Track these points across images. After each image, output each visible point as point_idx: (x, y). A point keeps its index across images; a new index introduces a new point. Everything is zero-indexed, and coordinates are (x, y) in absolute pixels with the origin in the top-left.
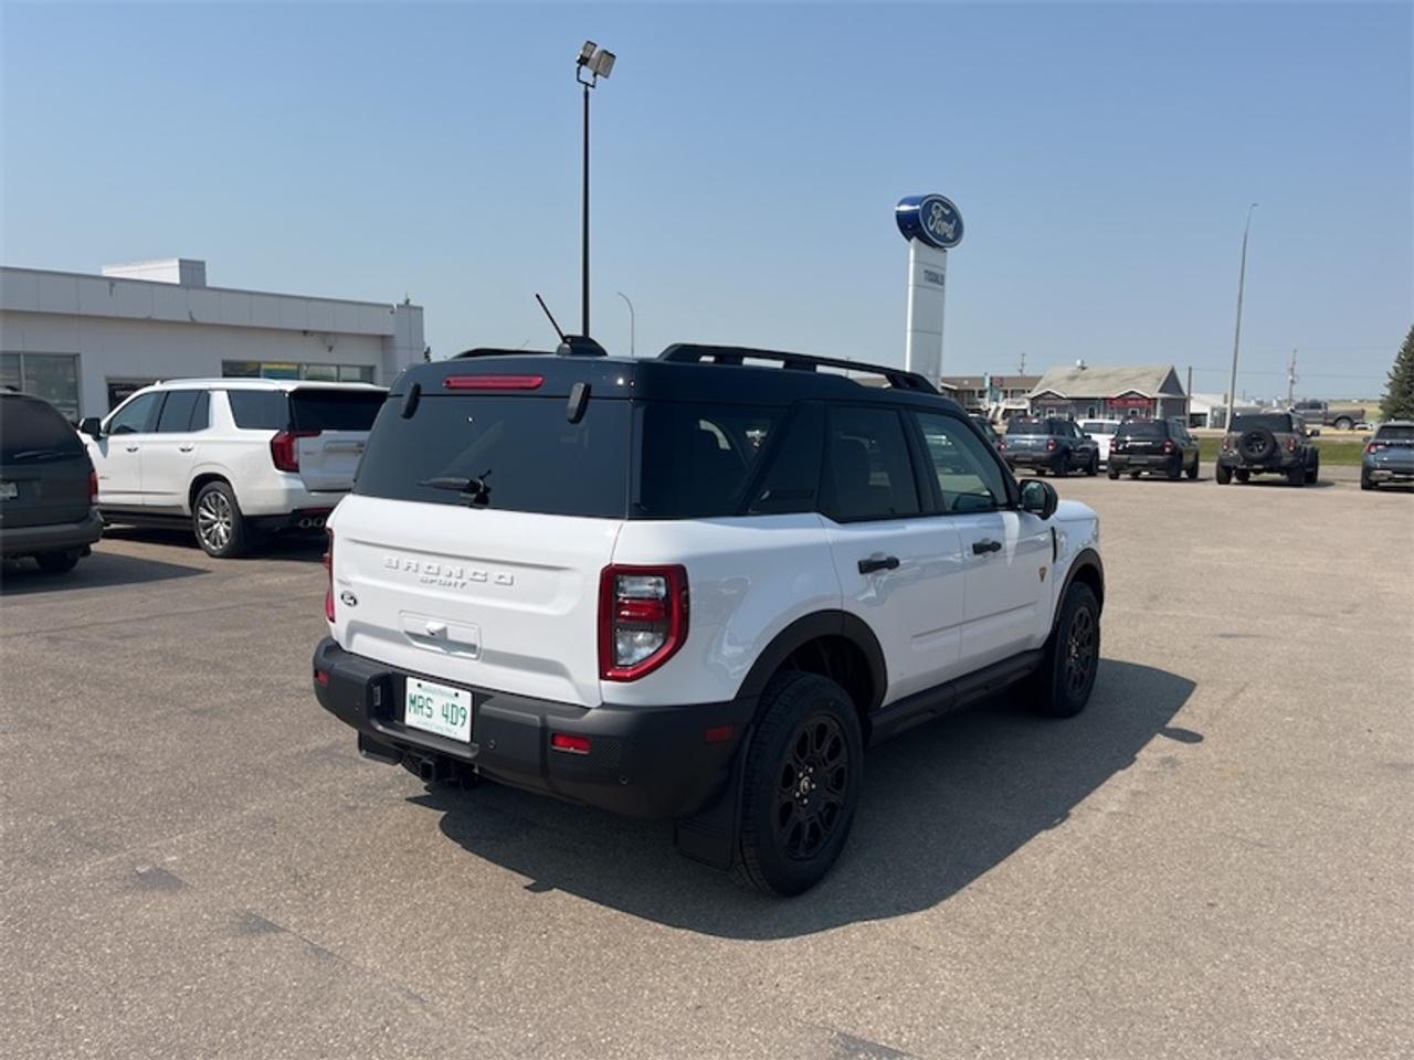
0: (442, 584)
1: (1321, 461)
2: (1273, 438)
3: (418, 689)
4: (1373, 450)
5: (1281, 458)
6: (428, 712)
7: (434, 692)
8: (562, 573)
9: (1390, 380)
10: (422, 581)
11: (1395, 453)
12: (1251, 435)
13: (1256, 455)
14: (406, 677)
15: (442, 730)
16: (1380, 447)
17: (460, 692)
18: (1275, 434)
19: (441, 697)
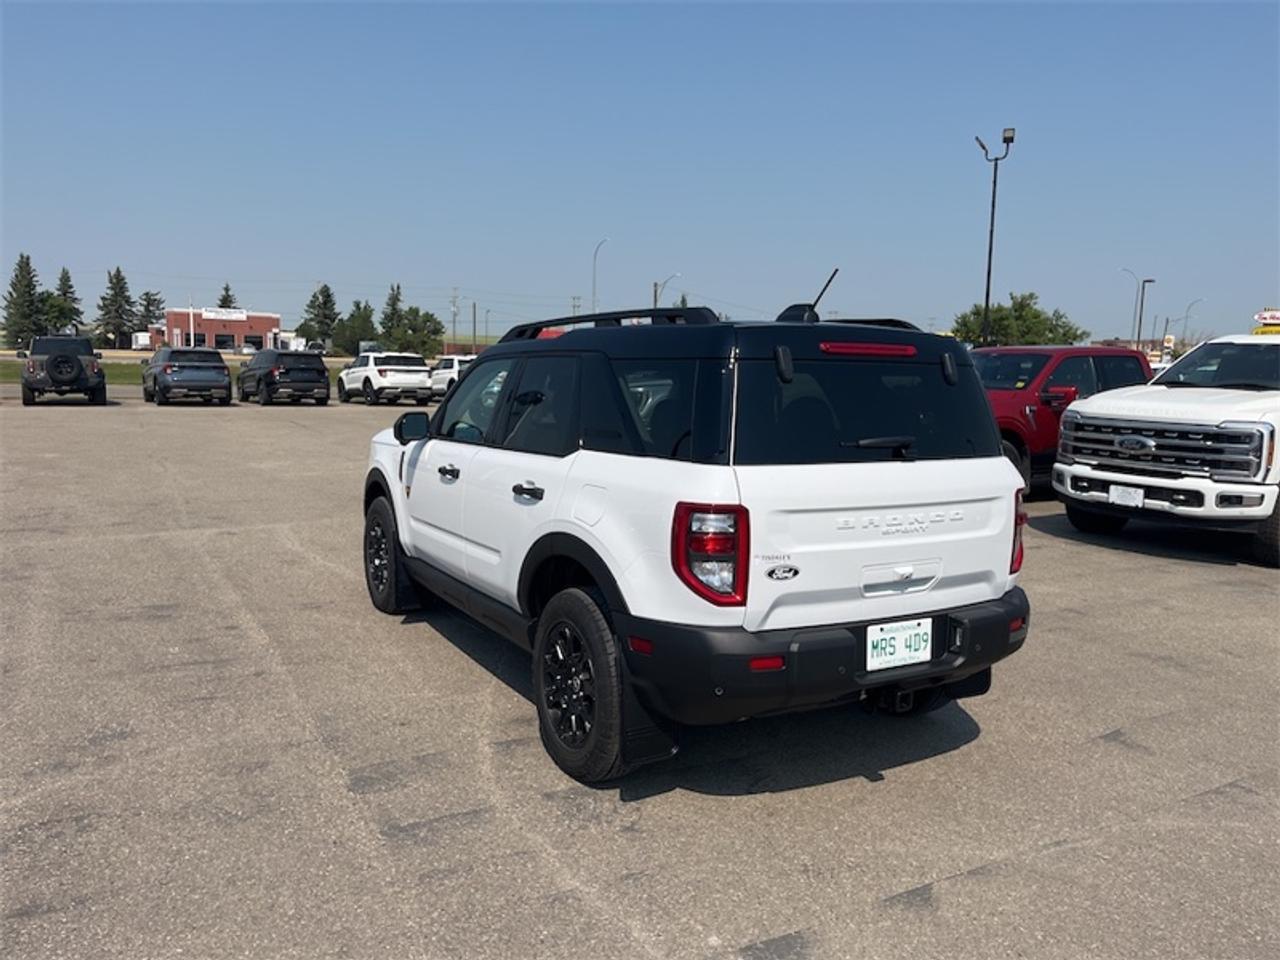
0: (906, 532)
1: (106, 380)
2: (79, 360)
3: (881, 634)
4: (169, 371)
5: (87, 379)
6: (892, 650)
7: (897, 630)
8: (995, 502)
9: (6, 303)
10: (884, 533)
11: (187, 375)
12: (56, 359)
13: (66, 377)
14: (865, 628)
15: (905, 660)
16: (175, 369)
17: (921, 621)
18: (80, 357)
19: (902, 632)
